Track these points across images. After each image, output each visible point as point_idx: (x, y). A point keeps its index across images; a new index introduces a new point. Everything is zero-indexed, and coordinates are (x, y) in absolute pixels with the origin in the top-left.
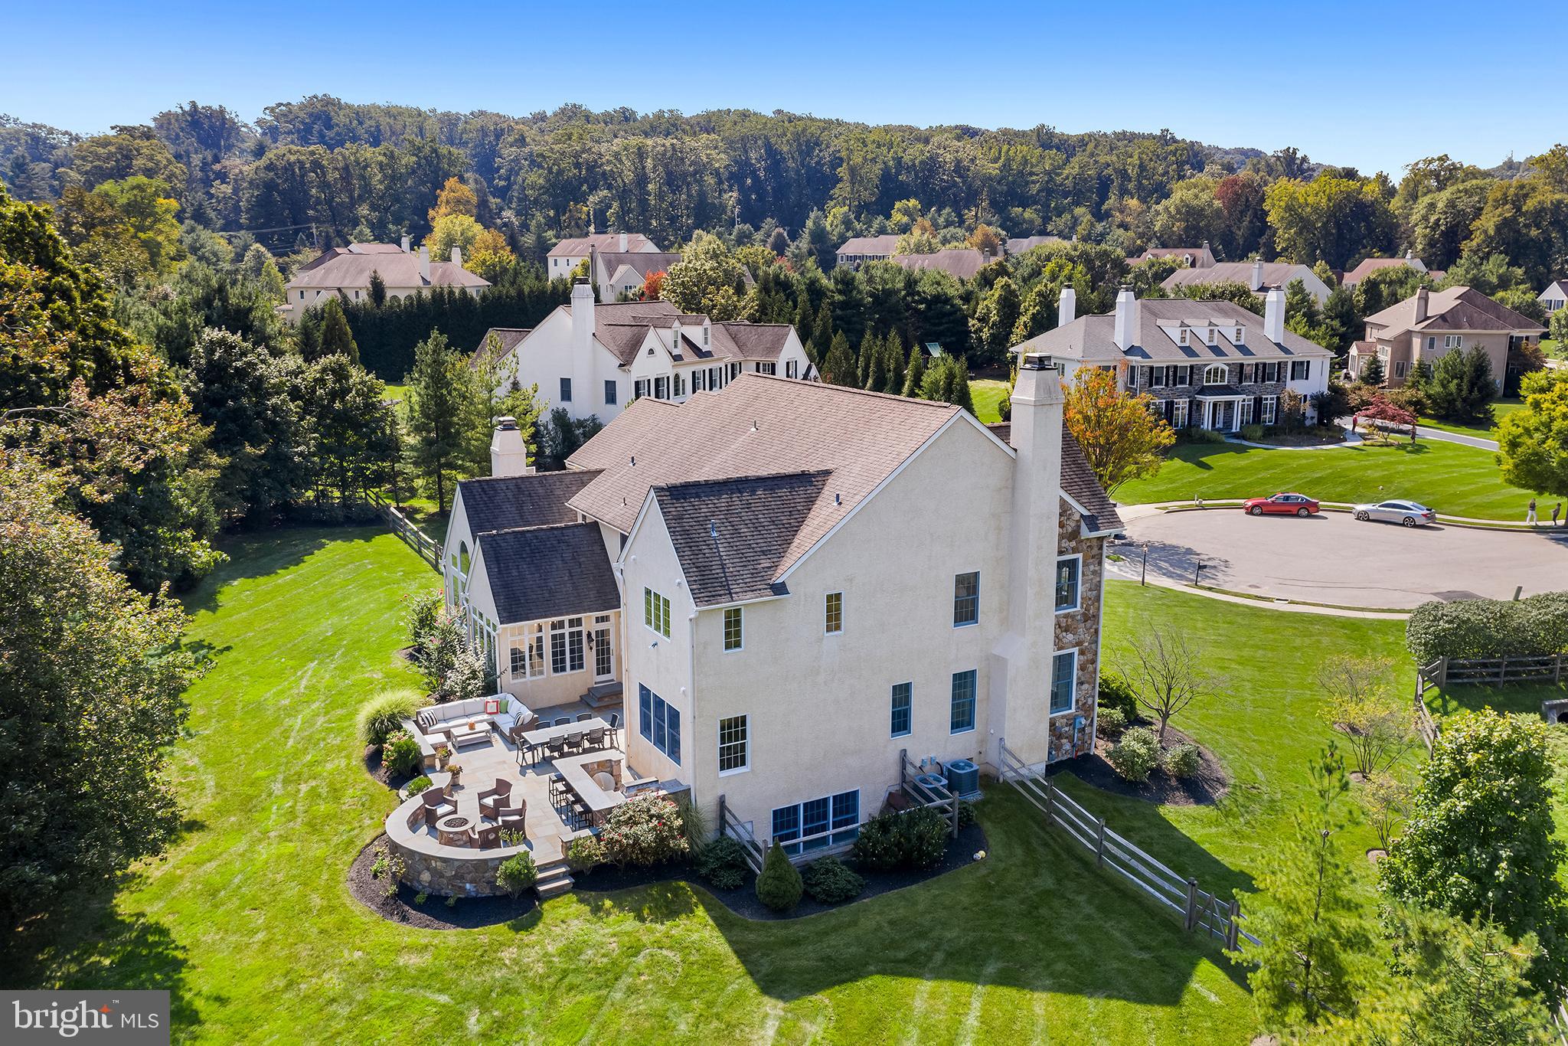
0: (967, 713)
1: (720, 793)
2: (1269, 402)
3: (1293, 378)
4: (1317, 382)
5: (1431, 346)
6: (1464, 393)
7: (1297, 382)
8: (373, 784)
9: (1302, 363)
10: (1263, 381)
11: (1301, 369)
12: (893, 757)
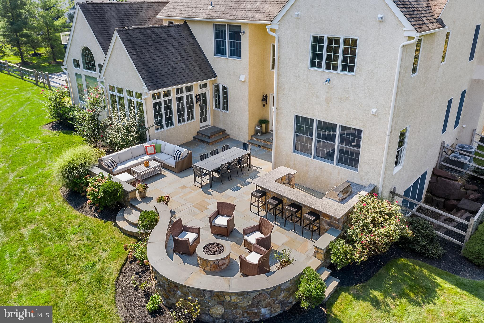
8: (86, 219)
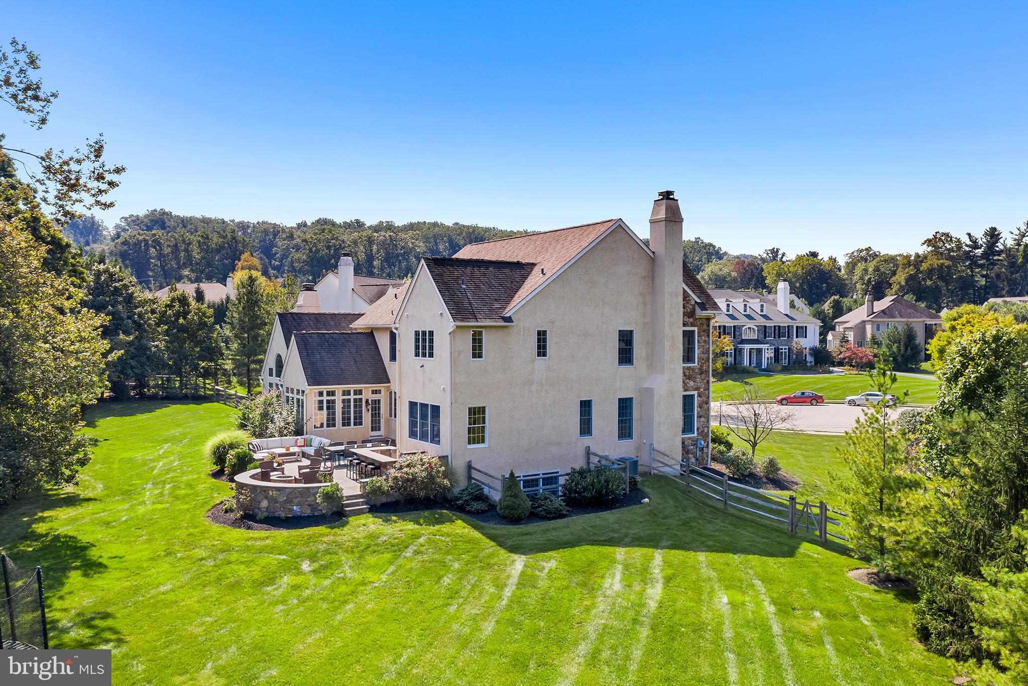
0: (627, 428)
1: (468, 460)
2: (783, 351)
3: (797, 337)
4: (811, 340)
5: (878, 329)
6: (902, 352)
7: (799, 339)
9: (802, 327)
10: (779, 337)
11: (802, 331)
12: (581, 452)
